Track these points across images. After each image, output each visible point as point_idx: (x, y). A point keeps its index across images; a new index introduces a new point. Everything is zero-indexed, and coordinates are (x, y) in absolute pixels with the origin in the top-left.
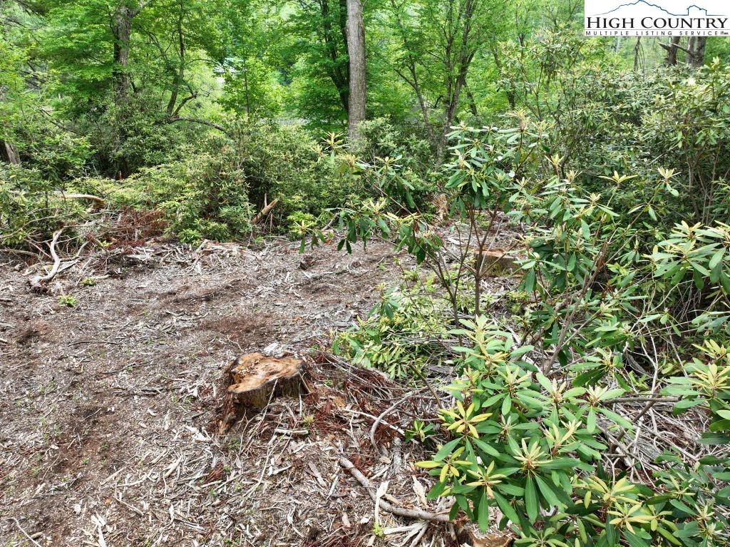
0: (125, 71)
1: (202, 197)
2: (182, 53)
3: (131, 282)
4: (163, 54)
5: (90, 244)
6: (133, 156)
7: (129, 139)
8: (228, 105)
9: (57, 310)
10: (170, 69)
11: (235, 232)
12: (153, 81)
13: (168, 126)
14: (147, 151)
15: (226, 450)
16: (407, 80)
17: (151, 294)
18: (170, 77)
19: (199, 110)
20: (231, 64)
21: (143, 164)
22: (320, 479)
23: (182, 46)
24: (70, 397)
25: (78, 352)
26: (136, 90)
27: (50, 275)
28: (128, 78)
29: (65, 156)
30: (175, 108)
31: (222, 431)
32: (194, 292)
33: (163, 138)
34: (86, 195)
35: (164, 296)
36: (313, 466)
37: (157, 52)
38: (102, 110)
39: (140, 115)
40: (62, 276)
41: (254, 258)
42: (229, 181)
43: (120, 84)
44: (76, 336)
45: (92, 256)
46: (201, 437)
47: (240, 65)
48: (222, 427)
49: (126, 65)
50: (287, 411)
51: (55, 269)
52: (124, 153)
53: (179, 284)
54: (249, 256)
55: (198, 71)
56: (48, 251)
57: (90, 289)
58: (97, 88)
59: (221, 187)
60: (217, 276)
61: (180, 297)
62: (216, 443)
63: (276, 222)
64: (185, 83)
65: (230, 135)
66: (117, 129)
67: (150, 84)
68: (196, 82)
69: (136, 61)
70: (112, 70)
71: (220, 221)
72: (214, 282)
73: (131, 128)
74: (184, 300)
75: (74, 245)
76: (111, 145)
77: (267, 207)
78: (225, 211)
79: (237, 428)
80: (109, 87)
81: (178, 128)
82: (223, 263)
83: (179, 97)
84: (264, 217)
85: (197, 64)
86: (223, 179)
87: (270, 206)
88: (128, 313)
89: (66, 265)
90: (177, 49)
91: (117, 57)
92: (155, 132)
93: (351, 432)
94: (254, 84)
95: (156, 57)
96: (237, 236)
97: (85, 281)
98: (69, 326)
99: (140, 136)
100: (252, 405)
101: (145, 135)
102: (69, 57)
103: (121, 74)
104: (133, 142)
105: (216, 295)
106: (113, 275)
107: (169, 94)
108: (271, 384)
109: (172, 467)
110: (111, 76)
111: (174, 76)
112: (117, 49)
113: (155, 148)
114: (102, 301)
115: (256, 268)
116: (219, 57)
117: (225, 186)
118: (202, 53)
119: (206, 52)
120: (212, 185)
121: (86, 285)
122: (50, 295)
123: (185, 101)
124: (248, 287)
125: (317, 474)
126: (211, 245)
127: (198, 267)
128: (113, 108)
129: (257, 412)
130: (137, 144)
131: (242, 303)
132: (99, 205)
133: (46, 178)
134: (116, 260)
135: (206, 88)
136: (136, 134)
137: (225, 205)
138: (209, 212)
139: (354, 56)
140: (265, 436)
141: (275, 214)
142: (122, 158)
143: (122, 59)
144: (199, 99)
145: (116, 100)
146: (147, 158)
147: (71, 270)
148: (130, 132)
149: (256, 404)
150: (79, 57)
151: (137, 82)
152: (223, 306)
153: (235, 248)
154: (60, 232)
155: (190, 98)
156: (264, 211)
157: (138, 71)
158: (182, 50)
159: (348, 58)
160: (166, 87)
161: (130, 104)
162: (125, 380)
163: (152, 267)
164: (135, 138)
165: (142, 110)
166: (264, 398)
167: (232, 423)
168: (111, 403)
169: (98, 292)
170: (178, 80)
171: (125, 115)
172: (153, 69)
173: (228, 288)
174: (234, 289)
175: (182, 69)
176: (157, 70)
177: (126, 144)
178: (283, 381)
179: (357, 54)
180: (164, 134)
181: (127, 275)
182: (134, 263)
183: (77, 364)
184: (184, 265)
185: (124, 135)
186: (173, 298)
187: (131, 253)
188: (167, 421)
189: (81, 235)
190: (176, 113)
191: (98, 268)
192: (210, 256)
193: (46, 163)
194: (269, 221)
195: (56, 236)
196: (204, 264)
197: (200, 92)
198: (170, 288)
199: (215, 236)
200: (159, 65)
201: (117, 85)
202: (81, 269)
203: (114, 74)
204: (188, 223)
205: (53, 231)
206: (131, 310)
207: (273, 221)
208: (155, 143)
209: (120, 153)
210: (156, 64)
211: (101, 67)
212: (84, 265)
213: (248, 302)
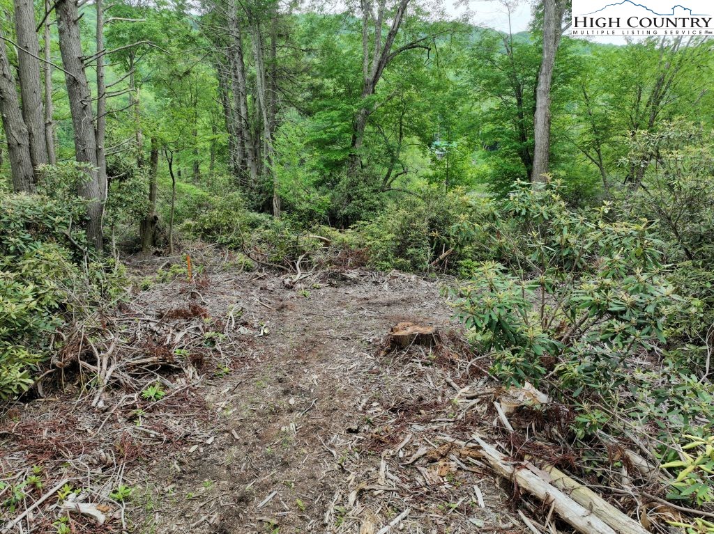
0: (357, 153)
1: (397, 240)
2: (400, 140)
3: (342, 290)
4: (386, 140)
5: (320, 265)
6: (354, 215)
7: (353, 202)
8: (431, 179)
9: (298, 298)
10: (390, 151)
11: (415, 267)
12: (376, 161)
13: (381, 193)
14: (364, 211)
15: (382, 364)
16: (593, 160)
17: (353, 298)
18: (389, 158)
19: (408, 184)
20: (437, 147)
21: (360, 219)
22: (431, 384)
23: (401, 134)
24: (303, 335)
25: (308, 318)
26: (363, 167)
27: (294, 280)
28: (359, 158)
29: (313, 207)
30: (389, 180)
31: (382, 355)
32: (381, 300)
33: (377, 202)
34: (320, 237)
35: (361, 300)
36: (429, 377)
37: (382, 139)
38: (337, 181)
39: (363, 185)
40: (301, 281)
41: (426, 285)
42: (416, 230)
43: (353, 162)
44: (307, 311)
45: (320, 272)
46: (369, 357)
47: (444, 148)
48: (382, 354)
49: (359, 149)
50: (421, 351)
51: (298, 277)
52: (348, 212)
53: (371, 294)
54: (422, 283)
55: (411, 153)
56: (295, 268)
57: (317, 290)
58: (336, 165)
59: (410, 233)
60: (397, 293)
61: (371, 301)
62: (378, 361)
63: (449, 266)
64: (399, 162)
65: (424, 198)
66: (346, 194)
67: (373, 163)
68: (409, 161)
69: (366, 146)
70: (348, 153)
71: (407, 258)
72: (396, 296)
73: (355, 194)
74: (373, 304)
75: (310, 265)
76: (340, 206)
77: (444, 254)
78: (410, 251)
79: (391, 355)
80: (344, 165)
81: (389, 195)
82: (403, 285)
83: (394, 173)
84: (441, 262)
85: (410, 148)
86: (412, 228)
87: (446, 254)
88: (338, 305)
89: (304, 276)
90: (397, 137)
91: (354, 144)
92: (372, 198)
93: (457, 370)
94: (454, 163)
95: (380, 143)
96: (417, 271)
97: (314, 285)
98: (304, 306)
99: (361, 200)
100: (401, 344)
101: (364, 200)
102: (322, 144)
103: (354, 155)
104: (355, 204)
105: (394, 303)
106: (331, 285)
107: (386, 170)
108: (414, 335)
109: (352, 367)
110: (347, 157)
111: (392, 156)
112: (355, 138)
113: (370, 209)
114: (323, 297)
115: (426, 292)
116: (428, 142)
117: (413, 234)
118: (416, 139)
119: (419, 138)
120: (404, 232)
121: (315, 288)
122: (294, 290)
123: (397, 176)
124: (417, 301)
125: (430, 381)
126: (397, 273)
127: (386, 286)
128: (345, 179)
129: (402, 349)
130: (358, 206)
131: (411, 310)
132: (327, 244)
133: (300, 221)
134: (334, 276)
135: (416, 166)
136: (358, 198)
137: (412, 247)
138: (400, 252)
139: (539, 140)
140: (405, 362)
141: (450, 260)
142: (346, 216)
143: (357, 145)
144: (409, 175)
145: (348, 174)
146: (363, 216)
147: (306, 279)
148: (354, 197)
149: (403, 343)
150: (328, 144)
151: (364, 161)
152: (397, 309)
153: (413, 277)
154: (303, 256)
155: (401, 174)
156: (441, 257)
157: (367, 153)
158: (401, 137)
159: (534, 141)
160: (385, 165)
161: (357, 177)
162: (333, 332)
163: (356, 283)
164: (357, 201)
165: (365, 181)
166: (408, 342)
167: (388, 352)
168: (324, 340)
169: (321, 292)
170: (394, 160)
171: (353, 185)
172: (377, 151)
173: (403, 300)
174: (408, 301)
175: (398, 151)
176: (380, 152)
177: (351, 205)
178: (421, 335)
179: (542, 138)
180: (378, 199)
181: (340, 286)
182: (345, 279)
183: (307, 322)
184: (376, 283)
185: (350, 199)
186: (367, 302)
187: (344, 272)
188: (353, 350)
189: (314, 259)
190: (389, 185)
191: (323, 279)
192: (395, 280)
193: (302, 211)
194: (444, 265)
195: (300, 258)
196: (390, 284)
197: (410, 169)
198: (366, 296)
199: (401, 268)
200: (382, 149)
201: (350, 163)
202: (313, 278)
203: (350, 155)
204: (385, 257)
205: (299, 255)
206: (340, 303)
207: (448, 266)
208: (370, 205)
209: (345, 211)
210: (380, 148)
211: (341, 151)
212: (315, 276)
213: (415, 309)
